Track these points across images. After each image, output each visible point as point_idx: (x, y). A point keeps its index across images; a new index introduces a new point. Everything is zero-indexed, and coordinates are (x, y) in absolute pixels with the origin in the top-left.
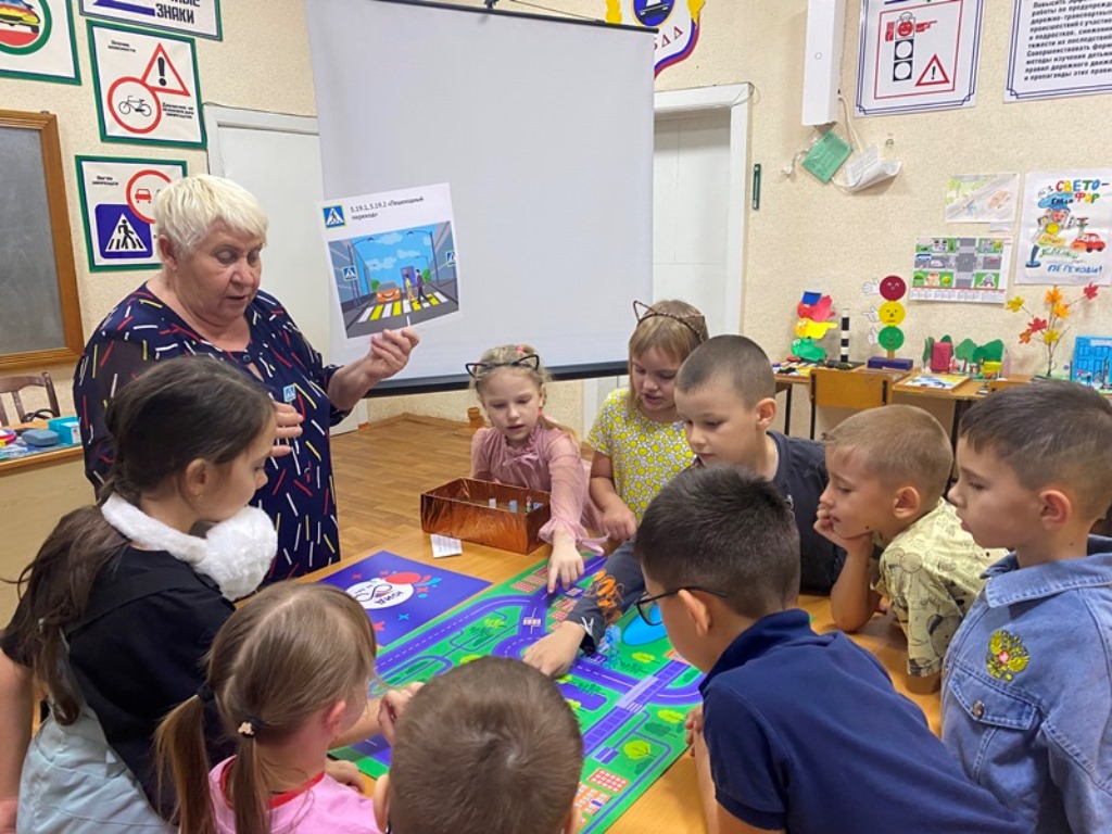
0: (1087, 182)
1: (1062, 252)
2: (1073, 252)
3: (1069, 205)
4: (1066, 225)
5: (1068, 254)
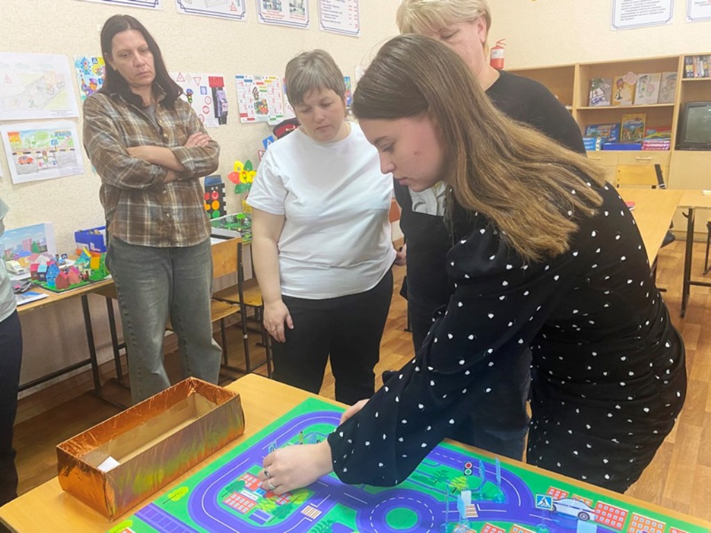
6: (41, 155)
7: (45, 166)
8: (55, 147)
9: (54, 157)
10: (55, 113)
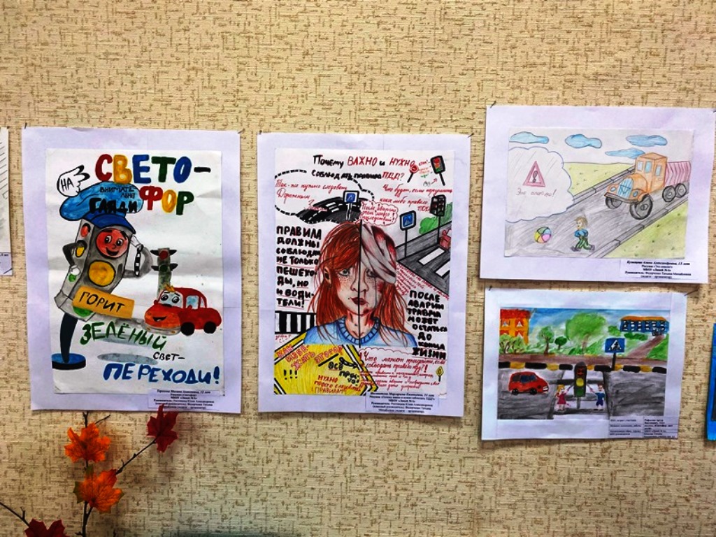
0: (163, 162)
1: (128, 331)
2: (153, 334)
3: (130, 217)
4: (130, 265)
5: (142, 339)
6: (569, 375)
7: (573, 405)
8: (614, 359)
9: (604, 383)
10: (640, 268)
